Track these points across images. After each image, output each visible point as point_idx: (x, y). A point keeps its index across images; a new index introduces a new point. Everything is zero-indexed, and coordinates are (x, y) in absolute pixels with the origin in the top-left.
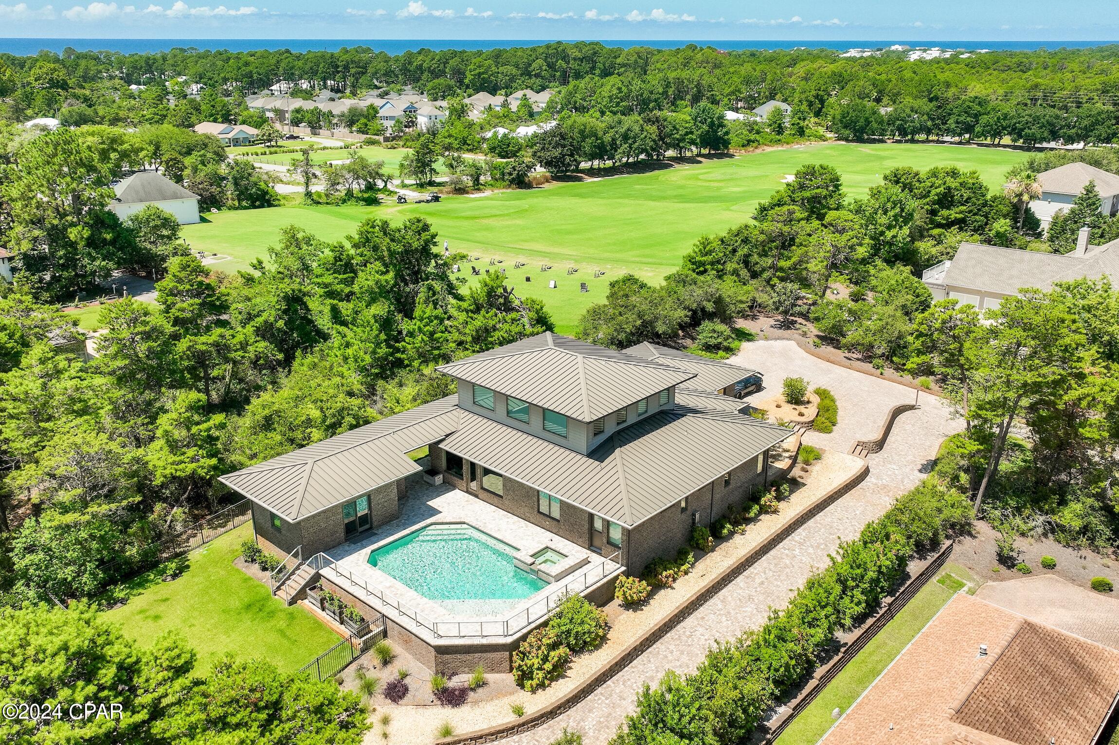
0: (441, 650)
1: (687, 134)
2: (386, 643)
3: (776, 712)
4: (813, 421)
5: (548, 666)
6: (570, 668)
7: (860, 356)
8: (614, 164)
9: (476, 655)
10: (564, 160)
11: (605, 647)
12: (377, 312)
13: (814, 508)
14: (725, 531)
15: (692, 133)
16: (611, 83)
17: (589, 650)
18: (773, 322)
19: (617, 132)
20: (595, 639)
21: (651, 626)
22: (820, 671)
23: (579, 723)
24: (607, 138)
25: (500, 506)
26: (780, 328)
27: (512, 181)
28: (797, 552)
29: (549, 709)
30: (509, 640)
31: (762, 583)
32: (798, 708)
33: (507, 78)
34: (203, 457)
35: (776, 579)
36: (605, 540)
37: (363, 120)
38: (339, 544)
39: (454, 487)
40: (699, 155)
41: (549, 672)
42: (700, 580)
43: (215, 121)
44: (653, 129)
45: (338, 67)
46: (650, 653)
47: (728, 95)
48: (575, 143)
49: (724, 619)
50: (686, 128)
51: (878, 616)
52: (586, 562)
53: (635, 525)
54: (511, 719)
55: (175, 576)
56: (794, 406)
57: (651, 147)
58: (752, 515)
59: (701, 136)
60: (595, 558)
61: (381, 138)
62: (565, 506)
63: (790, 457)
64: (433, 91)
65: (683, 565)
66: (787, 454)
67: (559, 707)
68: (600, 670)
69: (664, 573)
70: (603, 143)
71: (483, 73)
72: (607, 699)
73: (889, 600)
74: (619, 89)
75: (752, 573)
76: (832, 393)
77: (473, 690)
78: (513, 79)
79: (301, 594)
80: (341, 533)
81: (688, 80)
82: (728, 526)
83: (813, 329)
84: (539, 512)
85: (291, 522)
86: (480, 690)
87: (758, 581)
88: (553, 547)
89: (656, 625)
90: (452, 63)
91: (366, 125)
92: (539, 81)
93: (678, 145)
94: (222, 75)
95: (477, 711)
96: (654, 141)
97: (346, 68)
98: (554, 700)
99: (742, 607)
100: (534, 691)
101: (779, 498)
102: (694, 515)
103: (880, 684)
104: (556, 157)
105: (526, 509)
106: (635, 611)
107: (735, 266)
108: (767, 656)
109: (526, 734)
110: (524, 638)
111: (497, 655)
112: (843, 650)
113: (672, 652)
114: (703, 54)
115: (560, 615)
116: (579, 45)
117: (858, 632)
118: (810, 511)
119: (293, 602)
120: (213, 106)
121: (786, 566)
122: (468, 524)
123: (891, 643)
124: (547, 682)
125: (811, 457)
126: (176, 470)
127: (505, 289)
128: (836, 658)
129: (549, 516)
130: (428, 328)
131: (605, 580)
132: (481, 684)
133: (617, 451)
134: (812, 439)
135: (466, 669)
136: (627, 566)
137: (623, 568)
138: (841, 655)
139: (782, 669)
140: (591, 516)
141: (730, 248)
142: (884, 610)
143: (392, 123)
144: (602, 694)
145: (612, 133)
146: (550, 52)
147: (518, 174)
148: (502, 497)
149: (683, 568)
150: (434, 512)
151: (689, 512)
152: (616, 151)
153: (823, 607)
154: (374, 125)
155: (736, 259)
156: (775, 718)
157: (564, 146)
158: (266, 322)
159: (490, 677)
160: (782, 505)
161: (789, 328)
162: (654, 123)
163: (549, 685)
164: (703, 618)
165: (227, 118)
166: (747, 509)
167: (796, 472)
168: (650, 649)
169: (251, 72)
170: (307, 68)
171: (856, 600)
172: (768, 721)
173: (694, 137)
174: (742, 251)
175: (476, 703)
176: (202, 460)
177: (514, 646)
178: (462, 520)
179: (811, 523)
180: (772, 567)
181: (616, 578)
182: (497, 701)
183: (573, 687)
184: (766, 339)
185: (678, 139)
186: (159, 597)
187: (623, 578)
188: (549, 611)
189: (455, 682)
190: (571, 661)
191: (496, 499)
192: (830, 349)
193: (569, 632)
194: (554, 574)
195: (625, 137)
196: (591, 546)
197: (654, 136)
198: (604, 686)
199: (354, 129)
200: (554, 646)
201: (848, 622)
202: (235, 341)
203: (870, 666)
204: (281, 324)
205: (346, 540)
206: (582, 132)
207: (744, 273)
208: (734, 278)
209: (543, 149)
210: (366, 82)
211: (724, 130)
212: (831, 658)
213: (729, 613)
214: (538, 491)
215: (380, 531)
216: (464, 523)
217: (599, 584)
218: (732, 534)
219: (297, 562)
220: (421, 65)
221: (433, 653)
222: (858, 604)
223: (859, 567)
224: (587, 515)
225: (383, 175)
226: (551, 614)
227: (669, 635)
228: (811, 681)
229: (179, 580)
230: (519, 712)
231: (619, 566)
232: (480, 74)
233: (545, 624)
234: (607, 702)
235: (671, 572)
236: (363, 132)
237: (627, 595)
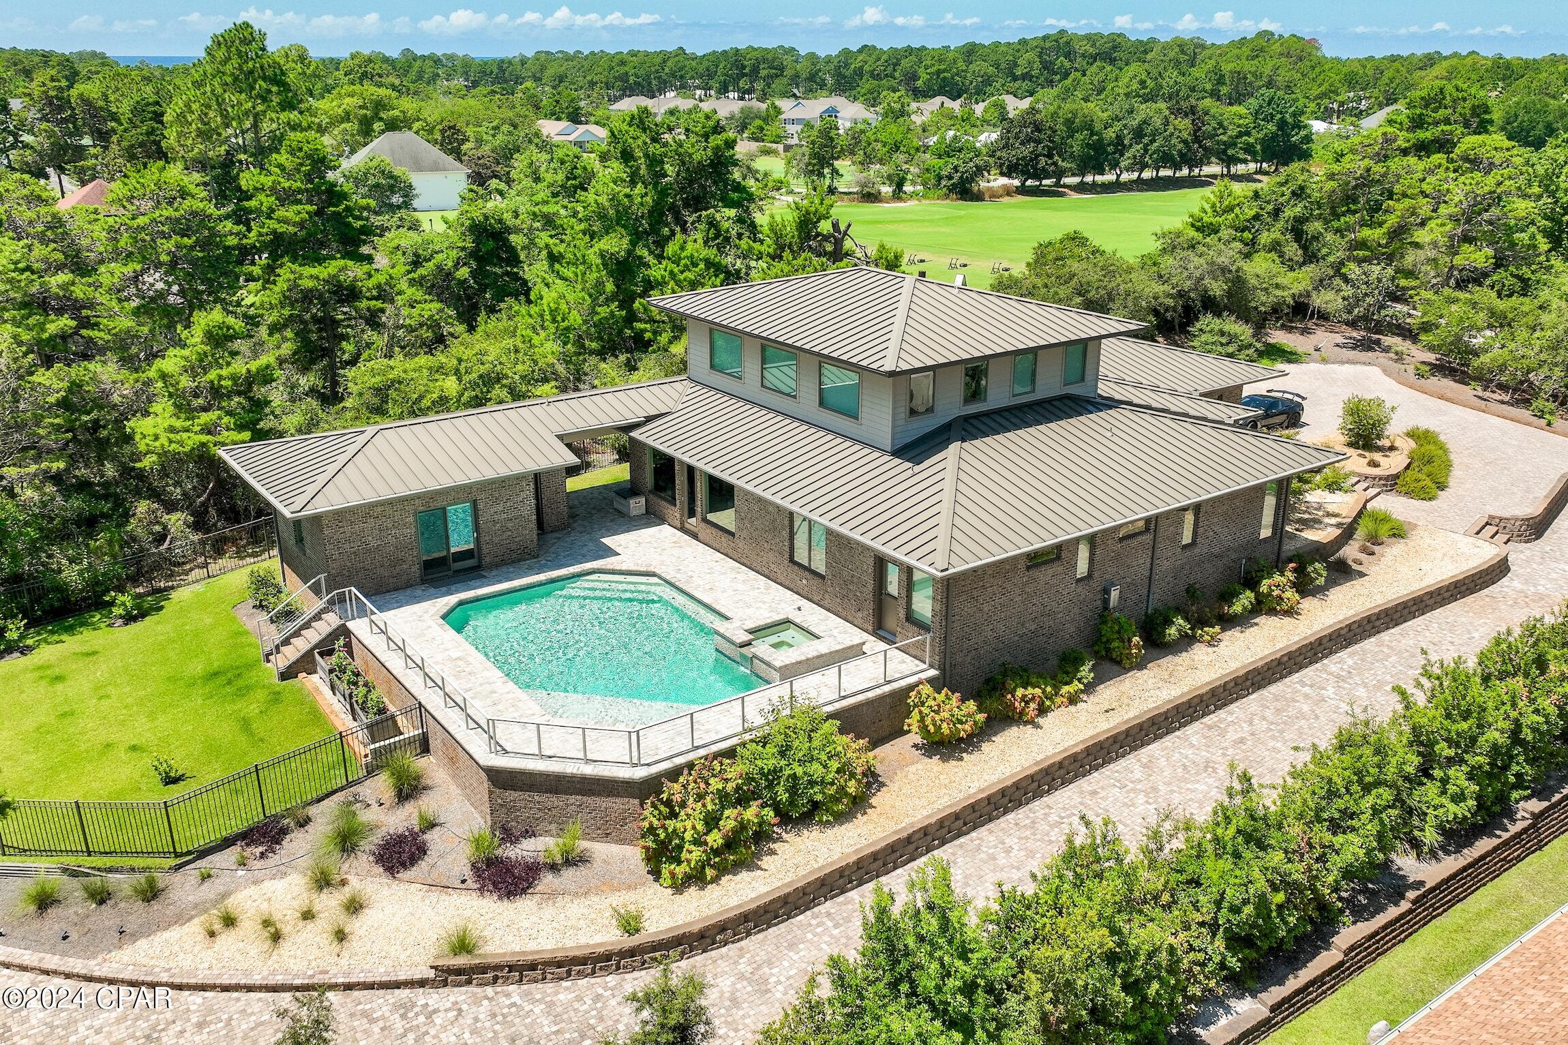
0: (501, 780)
1: (1240, 135)
3: (1228, 1010)
4: (1397, 476)
5: (715, 839)
6: (773, 852)
7: (1507, 398)
8: (1118, 176)
9: (572, 799)
10: (1037, 163)
11: (860, 819)
12: (606, 247)
13: (1378, 616)
14: (1172, 632)
15: (1248, 134)
16: (1130, 74)
17: (821, 821)
18: (1339, 339)
19: (1125, 126)
20: (836, 800)
21: (972, 791)
22: (1350, 933)
23: (759, 967)
24: (1110, 134)
25: (730, 552)
26: (1354, 349)
27: (951, 189)
28: (1330, 691)
29: (696, 928)
30: (640, 773)
31: (1242, 741)
32: (1286, 1009)
33: (980, 79)
34: (228, 429)
35: (1273, 738)
36: (902, 614)
37: (758, 122)
38: (408, 585)
39: (661, 520)
40: (1260, 172)
41: (716, 852)
42: (1103, 717)
43: (558, 119)
44: (1183, 125)
45: (744, 67)
46: (961, 846)
47: (1317, 98)
48: (1057, 139)
49: (1141, 798)
50: (1239, 126)
51: (1506, 836)
52: (855, 652)
53: (951, 571)
54: (609, 937)
55: (129, 619)
56: (1360, 452)
57: (1180, 151)
58: (1237, 608)
59: (1262, 141)
60: (874, 645)
61: (780, 147)
62: (836, 542)
63: (1338, 525)
64: (869, 96)
65: (1067, 683)
66: (1333, 521)
67: (722, 927)
68: (832, 863)
69: (1020, 692)
70: (1101, 140)
71: (945, 71)
72: (836, 926)
73: (1536, 805)
74: (1143, 82)
75: (1221, 721)
76: (1442, 438)
77: (553, 868)
78: (988, 81)
79: (305, 664)
80: (416, 570)
81: (1254, 74)
82: (1180, 621)
83: (1420, 354)
84: (792, 560)
85: (288, 515)
86: (569, 873)
87: (1232, 735)
88: (798, 621)
89: (982, 790)
90: (905, 63)
91: (762, 129)
92: (1026, 85)
93: (1224, 152)
94: (589, 78)
95: (549, 911)
96: (1185, 142)
97: (755, 70)
98: (715, 908)
99: (1186, 780)
100: (679, 886)
101: (1304, 587)
102: (1106, 591)
103: (1496, 971)
104: (1024, 158)
105: (771, 555)
106: (945, 759)
107: (1275, 234)
108: (1215, 876)
109: (636, 974)
110: (674, 774)
111: (617, 805)
112: (1411, 895)
113: (1008, 851)
114: (1282, 45)
115: (764, 741)
116: (1090, 38)
117: (1451, 864)
118: (1369, 619)
119: (288, 674)
120: (557, 102)
121: (1301, 715)
122: (660, 577)
123: (1534, 900)
124: (710, 873)
125: (1384, 530)
126: (171, 442)
127: (835, 226)
128: (1392, 912)
129: (808, 569)
130: (687, 274)
131: (887, 688)
132: (573, 860)
133: (954, 447)
134: (1393, 505)
135: (553, 827)
136: (942, 668)
137: (933, 673)
138: (1405, 906)
139: (1248, 910)
140: (881, 563)
142: (1520, 826)
143: (799, 128)
144: (829, 914)
145: (1118, 126)
146: (1048, 45)
147: (961, 177)
148: (733, 534)
149: (1065, 689)
150: (610, 552)
151: (1096, 584)
152: (1122, 155)
153: (1367, 789)
154: (771, 130)
155: (1280, 224)
156: (1223, 1021)
157: (1038, 142)
159: (600, 850)
160: (1308, 604)
161: (1370, 349)
162: (1186, 115)
163: (716, 880)
164: (1094, 793)
165: (575, 118)
166: (1228, 596)
167: (1350, 552)
168: (962, 840)
169: (627, 73)
170: (701, 69)
171: (1452, 789)
172: (1206, 1025)
173: (1251, 140)
174: (1293, 211)
175: (552, 895)
176: (225, 433)
177: (648, 789)
178: (652, 569)
179: (1370, 644)
180: (1268, 713)
181: (911, 688)
182: (596, 899)
183: (763, 889)
184: (1324, 361)
185: (1224, 143)
187: (926, 689)
188: (745, 731)
189: (528, 849)
190: (780, 839)
191: (725, 539)
192: (1447, 384)
193: (776, 771)
194: (778, 664)
195: (1138, 134)
196: (879, 629)
197: (1185, 135)
198: (841, 899)
199: (745, 135)
200: (742, 799)
201: (1430, 836)
203: (1476, 940)
204: (463, 272)
205: (423, 582)
206: (1069, 123)
207: (1293, 250)
208: (1274, 255)
209: (1006, 146)
210: (781, 87)
211: (1303, 133)
212: (1381, 909)
213: (1155, 789)
214: (791, 514)
215: (494, 573)
216: (654, 575)
217: (870, 695)
218: (1186, 641)
219: (320, 604)
220: (861, 68)
221: (483, 785)
222: (1458, 798)
223: (1466, 716)
224: (871, 561)
225: (757, 171)
226: (747, 737)
227: (1011, 817)
228: (1324, 953)
230: (630, 925)
231: (925, 666)
232: (939, 72)
233: (731, 753)
234: (836, 932)
235: (1038, 691)
236: (757, 140)
237: (928, 721)
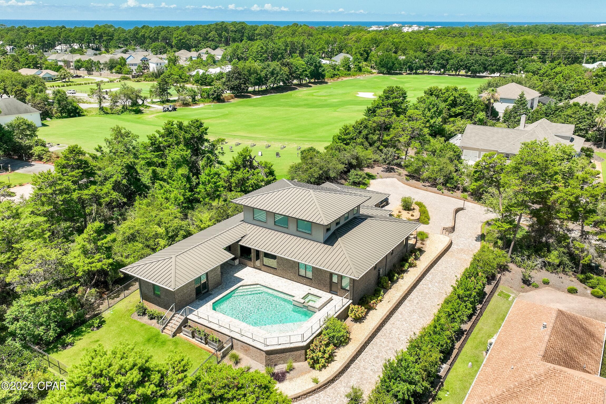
0: (269, 353)
1: (303, 71)
2: (234, 352)
3: (442, 368)
4: (419, 219)
5: (326, 356)
6: (336, 356)
7: (429, 184)
8: (266, 88)
9: (287, 354)
10: (241, 86)
11: (350, 343)
12: (183, 173)
13: (433, 263)
14: (395, 278)
15: (306, 71)
16: (257, 44)
17: (343, 346)
18: (383, 169)
19: (267, 71)
20: (346, 339)
21: (371, 330)
22: (457, 345)
23: (347, 384)
24: (263, 74)
25: (275, 273)
26: (387, 172)
27: (214, 99)
28: (430, 286)
29: (331, 378)
30: (305, 344)
31: (418, 303)
32: (452, 364)
33: (196, 42)
34: (104, 259)
35: (424, 301)
36: (339, 287)
37: (119, 66)
38: (193, 301)
39: (246, 266)
40: (310, 82)
41: (327, 359)
42: (388, 304)
43: (29, 67)
44: (286, 69)
45: (95, 36)
46: (372, 344)
47: (318, 50)
48: (246, 77)
49: (404, 323)
50: (303, 68)
51: (477, 314)
52: (331, 300)
53: (360, 277)
54: (313, 386)
55: (98, 327)
56: (407, 212)
57: (286, 78)
58: (406, 268)
59: (310, 72)
60: (334, 297)
61: (131, 76)
62: (315, 270)
63: (414, 238)
64: (154, 49)
65: (378, 297)
66: (412, 236)
67: (336, 377)
68: (351, 355)
69: (372, 302)
70: (260, 77)
71: (182, 39)
72: (358, 370)
73: (480, 306)
74: (262, 47)
75: (411, 298)
76: (424, 204)
77: (288, 372)
78: (199, 42)
79: (179, 330)
80: (194, 295)
81: (297, 42)
82: (396, 275)
83: (404, 172)
84: (299, 275)
85: (172, 290)
86: (292, 372)
87: (415, 302)
88: (312, 293)
89: (373, 329)
90: (162, 33)
91: (121, 69)
92: (213, 43)
93: (299, 77)
94: (26, 41)
95: (293, 383)
96: (287, 75)
97: (101, 36)
98: (332, 373)
99: (411, 316)
100: (320, 370)
101: (416, 259)
102: (379, 270)
104: (236, 85)
105: (291, 274)
106: (360, 323)
107: (361, 140)
108: (436, 339)
109: (321, 392)
110: (312, 342)
111: (298, 353)
112: (465, 333)
113: (383, 342)
114: (302, 29)
115: (327, 328)
116: (234, 24)
117: (470, 324)
118: (431, 264)
119: (174, 335)
120: (27, 59)
121: (427, 294)
122: (260, 285)
123: (485, 328)
124: (326, 364)
125: (425, 237)
126: (91, 267)
127: (250, 157)
128: (463, 338)
129: (305, 277)
131: (344, 308)
132: (291, 369)
133: (339, 239)
134: (422, 228)
135: (282, 362)
136: (353, 300)
137: (351, 301)
138: (465, 336)
139: (445, 345)
140: (331, 274)
141: (358, 131)
142: (479, 311)
143: (136, 67)
144: (354, 367)
145: (265, 71)
146: (218, 27)
147: (217, 95)
148: (276, 269)
149: (379, 298)
150: (240, 280)
151: (377, 269)
152: (267, 81)
153: (457, 312)
154: (127, 68)
155: (361, 136)
156: (442, 370)
157: (240, 79)
158: (116, 181)
159: (295, 365)
160: (417, 262)
161: (391, 172)
162: (286, 66)
163: (327, 366)
164: (394, 323)
165: (36, 66)
166: (403, 266)
167: (418, 245)
168: (372, 342)
169: (44, 39)
170: (77, 36)
171: (468, 307)
172: (439, 372)
173: (307, 73)
174: (365, 132)
175: (291, 379)
176: (105, 260)
177: (308, 347)
178: (257, 283)
179: (432, 270)
180: (420, 294)
181: (348, 307)
182: (302, 377)
183: (340, 365)
184: (381, 178)
185: (299, 74)
186: (92, 340)
187: (352, 306)
188: (321, 327)
189: (278, 369)
190: (335, 352)
191: (272, 270)
192: (414, 181)
193: (333, 337)
194: (318, 307)
195: (272, 73)
196: (331, 291)
197: (287, 73)
198: (354, 363)
199: (114, 71)
200: (327, 345)
201: (465, 319)
202: (102, 192)
203: (478, 340)
204: (124, 182)
205: (196, 299)
206: (249, 71)
207: (366, 144)
208: (361, 146)
209: (229, 80)
210: (113, 44)
211: (322, 69)
212: (461, 338)
213: (406, 319)
214: (299, 263)
215: (213, 292)
216: (258, 284)
217: (341, 310)
218: (398, 279)
219: (172, 313)
220: (144, 35)
221: (264, 354)
222: (469, 309)
223: (468, 290)
224: (329, 275)
225: (141, 97)
226: (322, 328)
227: (379, 334)
228: (454, 350)
229: (101, 330)
230: (316, 381)
231: (348, 300)
232: (180, 40)
233: (320, 334)
234: (358, 371)
235: (374, 301)
236: (119, 73)
237: (357, 314)
